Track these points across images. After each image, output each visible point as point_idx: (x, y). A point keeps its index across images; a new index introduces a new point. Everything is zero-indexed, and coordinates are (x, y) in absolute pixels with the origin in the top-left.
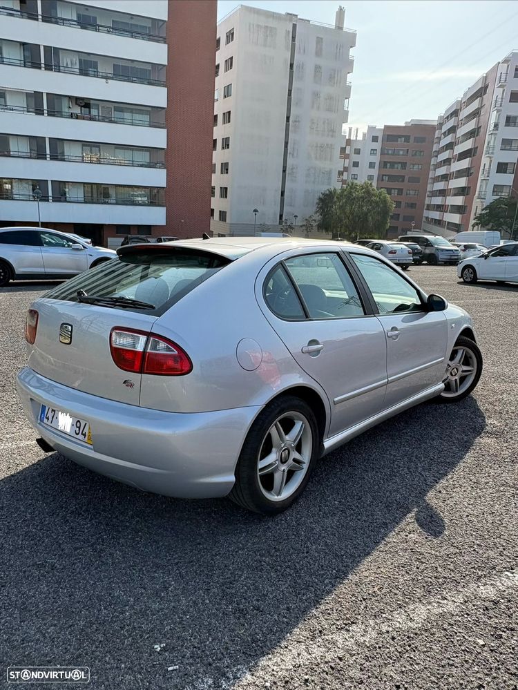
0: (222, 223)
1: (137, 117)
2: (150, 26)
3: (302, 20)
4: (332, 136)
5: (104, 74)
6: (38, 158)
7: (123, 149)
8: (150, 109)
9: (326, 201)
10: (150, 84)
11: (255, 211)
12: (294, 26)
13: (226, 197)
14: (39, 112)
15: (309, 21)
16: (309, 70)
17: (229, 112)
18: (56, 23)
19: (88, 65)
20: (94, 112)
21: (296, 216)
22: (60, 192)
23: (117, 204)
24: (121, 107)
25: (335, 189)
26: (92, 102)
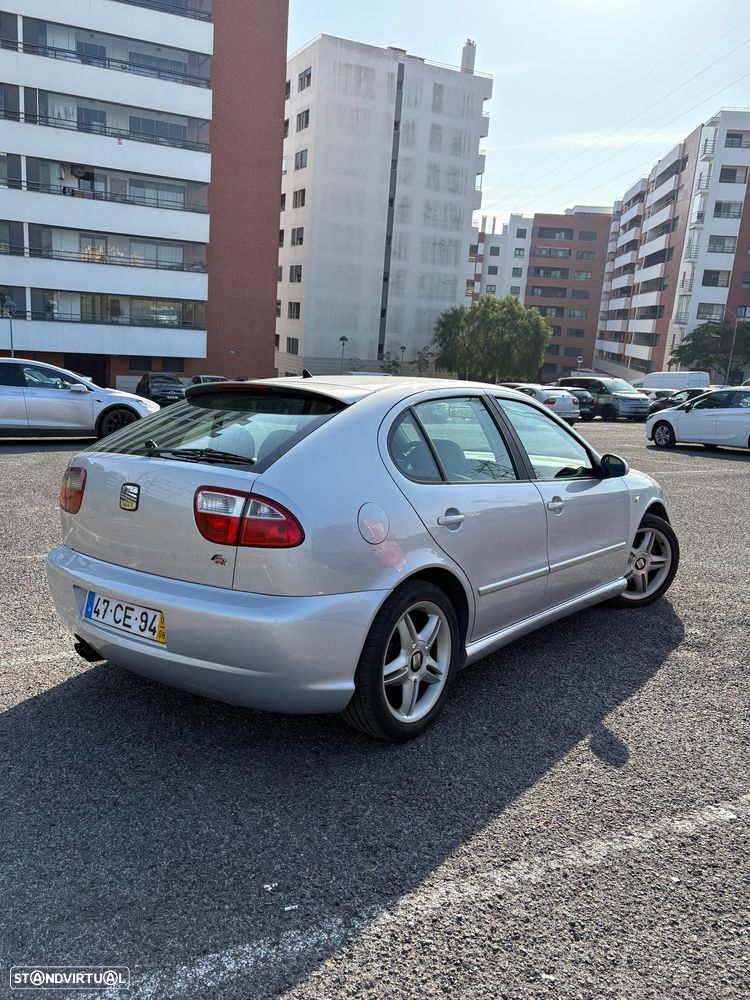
0: (292, 356)
1: (165, 195)
2: (187, 62)
3: (414, 57)
4: (458, 228)
5: (115, 131)
6: (11, 254)
7: (142, 242)
8: (184, 184)
9: (449, 324)
10: (186, 147)
11: (343, 339)
12: (401, 67)
13: (298, 317)
14: (14, 184)
15: (422, 60)
16: (424, 132)
17: (303, 191)
18: (45, 54)
19: (91, 116)
20: (99, 186)
21: (403, 348)
22: (44, 305)
23: (132, 324)
24: (141, 180)
25: (462, 308)
26: (96, 171)
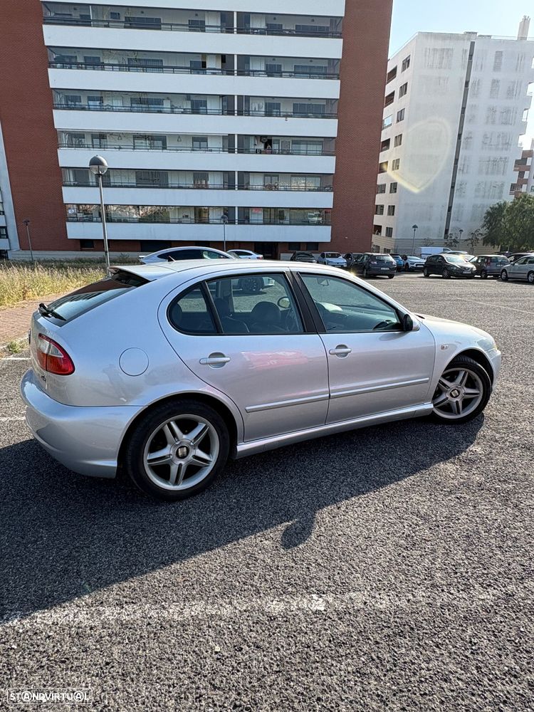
0: (389, 238)
1: (311, 147)
2: (327, 65)
3: (483, 36)
4: (506, 149)
5: (285, 114)
6: (229, 189)
8: (322, 139)
9: (494, 215)
10: (324, 117)
11: (415, 227)
12: (473, 44)
13: (393, 215)
14: (231, 151)
15: (490, 36)
16: (486, 87)
17: (401, 135)
18: (249, 75)
19: (272, 107)
20: (275, 146)
21: (461, 231)
22: (245, 215)
23: (290, 224)
24: (298, 140)
25: (505, 203)
26: (273, 138)
